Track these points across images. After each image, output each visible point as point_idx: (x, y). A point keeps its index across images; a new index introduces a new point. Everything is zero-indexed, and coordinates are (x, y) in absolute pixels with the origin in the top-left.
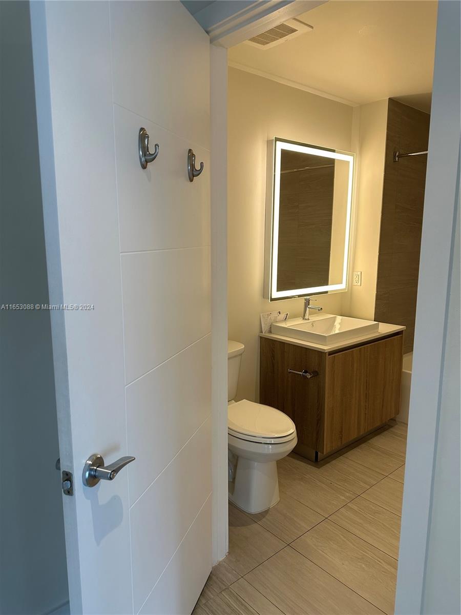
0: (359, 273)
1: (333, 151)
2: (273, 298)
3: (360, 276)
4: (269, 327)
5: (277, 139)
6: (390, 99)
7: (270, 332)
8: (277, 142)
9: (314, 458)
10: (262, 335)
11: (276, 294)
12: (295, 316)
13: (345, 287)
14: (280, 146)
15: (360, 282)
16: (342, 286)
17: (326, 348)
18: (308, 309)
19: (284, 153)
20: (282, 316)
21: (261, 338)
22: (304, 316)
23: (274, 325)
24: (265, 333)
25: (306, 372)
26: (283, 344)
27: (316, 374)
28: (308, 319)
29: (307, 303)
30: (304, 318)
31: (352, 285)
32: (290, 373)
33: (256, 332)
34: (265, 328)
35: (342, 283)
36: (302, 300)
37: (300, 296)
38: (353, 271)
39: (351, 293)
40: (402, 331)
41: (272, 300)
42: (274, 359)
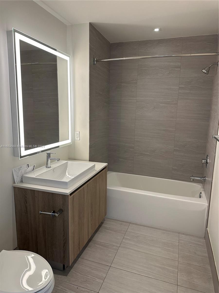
0: (78, 132)
2: (22, 155)
3: (79, 134)
4: (21, 178)
6: (90, 24)
7: (22, 181)
8: (16, 34)
10: (15, 185)
11: (24, 152)
12: (40, 166)
13: (71, 142)
15: (79, 138)
16: (69, 141)
17: (68, 191)
18: (49, 160)
20: (31, 168)
21: (14, 188)
22: (47, 164)
23: (24, 176)
24: (17, 183)
25: (54, 212)
26: (33, 191)
27: (61, 211)
28: (50, 167)
29: (49, 155)
30: (47, 167)
31: (74, 141)
32: (41, 214)
33: (10, 183)
34: (17, 179)
35: (69, 139)
36: (45, 154)
37: (42, 151)
39: (74, 145)
40: (106, 166)
41: (21, 157)
42: (27, 203)
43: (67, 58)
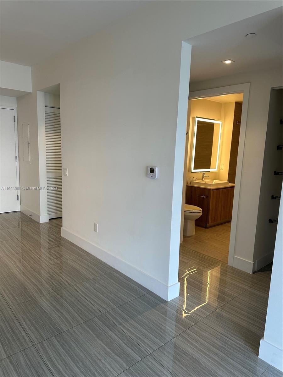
0: (222, 165)
1: (214, 120)
5: (196, 117)
6: (236, 102)
8: (197, 118)
9: (205, 227)
10: (187, 185)
11: (193, 170)
12: (199, 179)
14: (197, 119)
15: (222, 168)
16: (216, 170)
17: (212, 188)
18: (204, 177)
19: (199, 122)
20: (195, 178)
23: (192, 181)
24: (189, 184)
25: (204, 196)
26: (195, 187)
27: (207, 197)
28: (204, 180)
29: (204, 174)
30: (202, 180)
31: (219, 169)
32: (198, 196)
34: (189, 182)
35: (216, 168)
37: (201, 172)
38: (220, 164)
39: (219, 172)
41: (192, 172)
43: (220, 122)
